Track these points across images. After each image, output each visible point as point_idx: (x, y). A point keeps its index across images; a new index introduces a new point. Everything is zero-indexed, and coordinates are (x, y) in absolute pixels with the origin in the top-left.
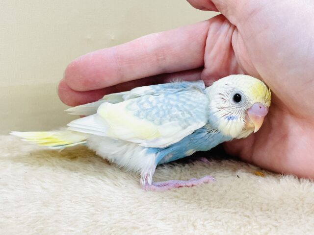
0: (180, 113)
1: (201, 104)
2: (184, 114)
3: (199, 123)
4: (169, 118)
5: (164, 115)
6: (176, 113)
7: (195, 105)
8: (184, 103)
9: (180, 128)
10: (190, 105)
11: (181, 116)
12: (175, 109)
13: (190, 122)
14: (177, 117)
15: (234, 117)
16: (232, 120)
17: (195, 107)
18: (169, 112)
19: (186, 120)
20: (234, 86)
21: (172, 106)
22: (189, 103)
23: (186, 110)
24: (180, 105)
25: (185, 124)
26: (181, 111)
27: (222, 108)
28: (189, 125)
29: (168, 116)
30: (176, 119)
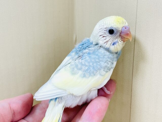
15: (116, 42)
16: (116, 44)
20: (105, 27)
27: (107, 42)
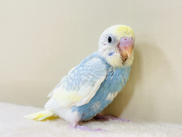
0: (86, 77)
1: (96, 65)
2: (89, 77)
3: (101, 78)
4: (82, 83)
5: (79, 83)
6: (84, 78)
7: (93, 68)
8: (87, 70)
9: (90, 87)
10: (91, 70)
11: (87, 79)
12: (83, 76)
13: (94, 80)
14: (86, 81)
17: (94, 70)
18: (81, 79)
19: (91, 81)
21: (81, 74)
22: (89, 68)
23: (89, 74)
24: (85, 72)
25: (92, 83)
26: (86, 76)
28: (95, 82)
29: (81, 83)
30: (85, 82)
